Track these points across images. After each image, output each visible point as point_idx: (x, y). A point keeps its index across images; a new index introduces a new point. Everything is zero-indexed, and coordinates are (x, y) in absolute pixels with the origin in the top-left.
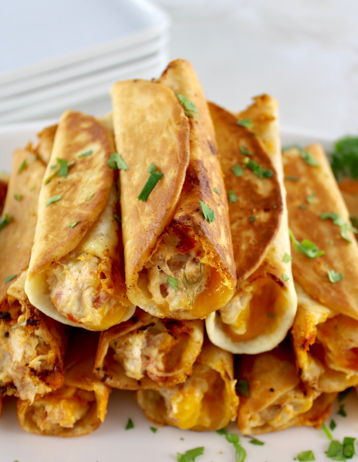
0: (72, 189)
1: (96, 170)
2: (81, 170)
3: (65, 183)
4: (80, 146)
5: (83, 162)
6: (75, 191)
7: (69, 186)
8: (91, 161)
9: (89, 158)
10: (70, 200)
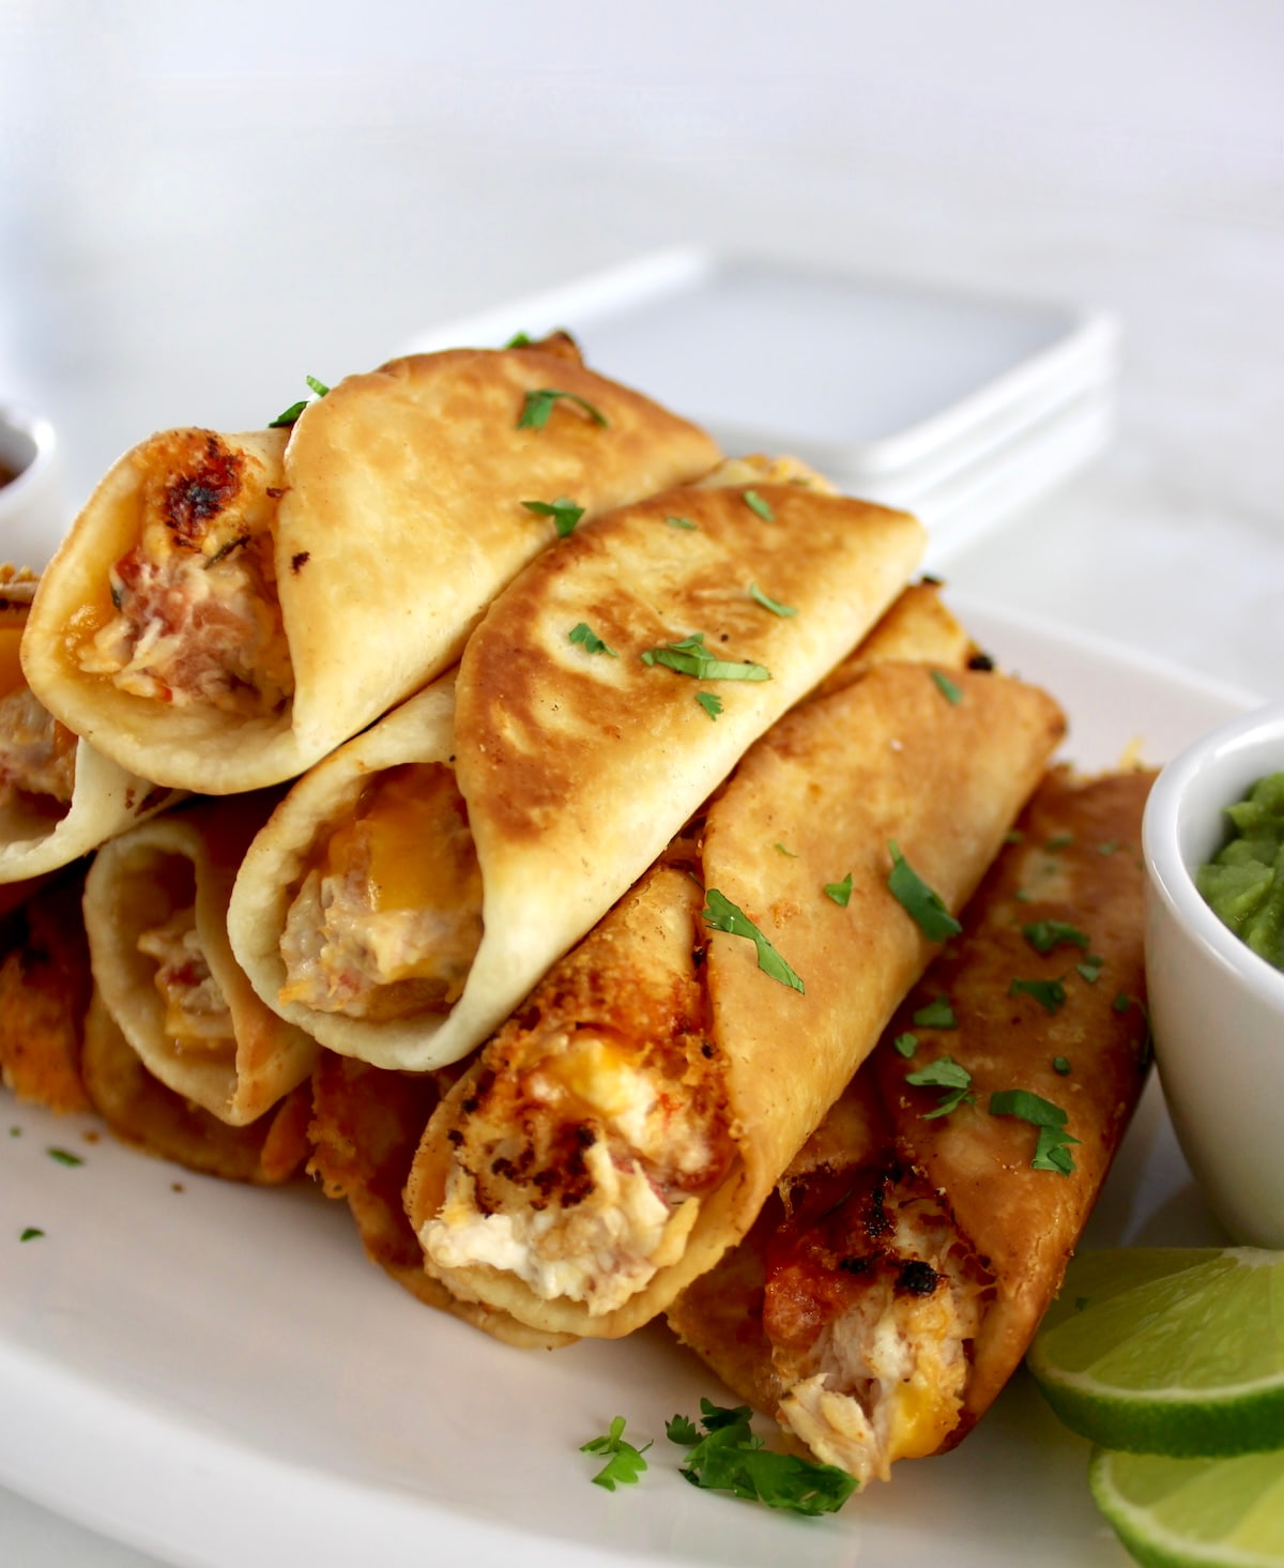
0: (706, 594)
1: (611, 568)
2: (645, 617)
3: (709, 626)
4: (584, 690)
5: (621, 634)
6: (701, 582)
7: (707, 611)
8: (598, 610)
9: (597, 627)
10: (726, 575)
